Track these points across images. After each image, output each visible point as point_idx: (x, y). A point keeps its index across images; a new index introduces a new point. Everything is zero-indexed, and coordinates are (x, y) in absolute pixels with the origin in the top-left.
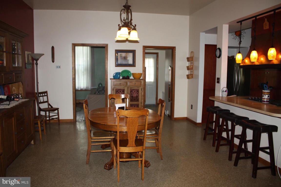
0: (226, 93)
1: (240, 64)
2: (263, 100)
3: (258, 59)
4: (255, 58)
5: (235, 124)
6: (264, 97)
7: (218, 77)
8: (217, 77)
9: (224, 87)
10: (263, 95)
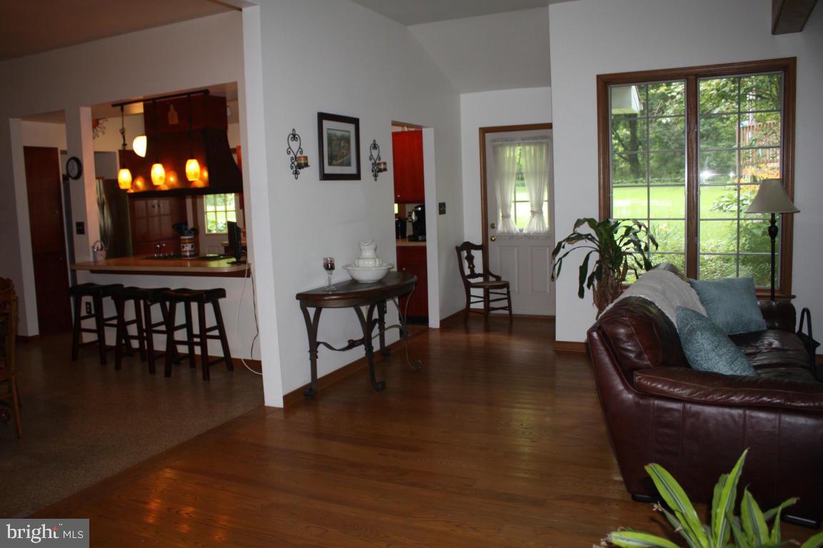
0: (104, 253)
1: (127, 190)
2: (183, 254)
3: (166, 180)
4: (161, 178)
5: (149, 303)
6: (185, 250)
7: (80, 220)
8: (75, 220)
9: (97, 241)
10: (182, 245)
